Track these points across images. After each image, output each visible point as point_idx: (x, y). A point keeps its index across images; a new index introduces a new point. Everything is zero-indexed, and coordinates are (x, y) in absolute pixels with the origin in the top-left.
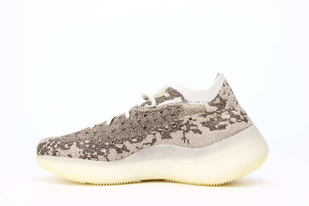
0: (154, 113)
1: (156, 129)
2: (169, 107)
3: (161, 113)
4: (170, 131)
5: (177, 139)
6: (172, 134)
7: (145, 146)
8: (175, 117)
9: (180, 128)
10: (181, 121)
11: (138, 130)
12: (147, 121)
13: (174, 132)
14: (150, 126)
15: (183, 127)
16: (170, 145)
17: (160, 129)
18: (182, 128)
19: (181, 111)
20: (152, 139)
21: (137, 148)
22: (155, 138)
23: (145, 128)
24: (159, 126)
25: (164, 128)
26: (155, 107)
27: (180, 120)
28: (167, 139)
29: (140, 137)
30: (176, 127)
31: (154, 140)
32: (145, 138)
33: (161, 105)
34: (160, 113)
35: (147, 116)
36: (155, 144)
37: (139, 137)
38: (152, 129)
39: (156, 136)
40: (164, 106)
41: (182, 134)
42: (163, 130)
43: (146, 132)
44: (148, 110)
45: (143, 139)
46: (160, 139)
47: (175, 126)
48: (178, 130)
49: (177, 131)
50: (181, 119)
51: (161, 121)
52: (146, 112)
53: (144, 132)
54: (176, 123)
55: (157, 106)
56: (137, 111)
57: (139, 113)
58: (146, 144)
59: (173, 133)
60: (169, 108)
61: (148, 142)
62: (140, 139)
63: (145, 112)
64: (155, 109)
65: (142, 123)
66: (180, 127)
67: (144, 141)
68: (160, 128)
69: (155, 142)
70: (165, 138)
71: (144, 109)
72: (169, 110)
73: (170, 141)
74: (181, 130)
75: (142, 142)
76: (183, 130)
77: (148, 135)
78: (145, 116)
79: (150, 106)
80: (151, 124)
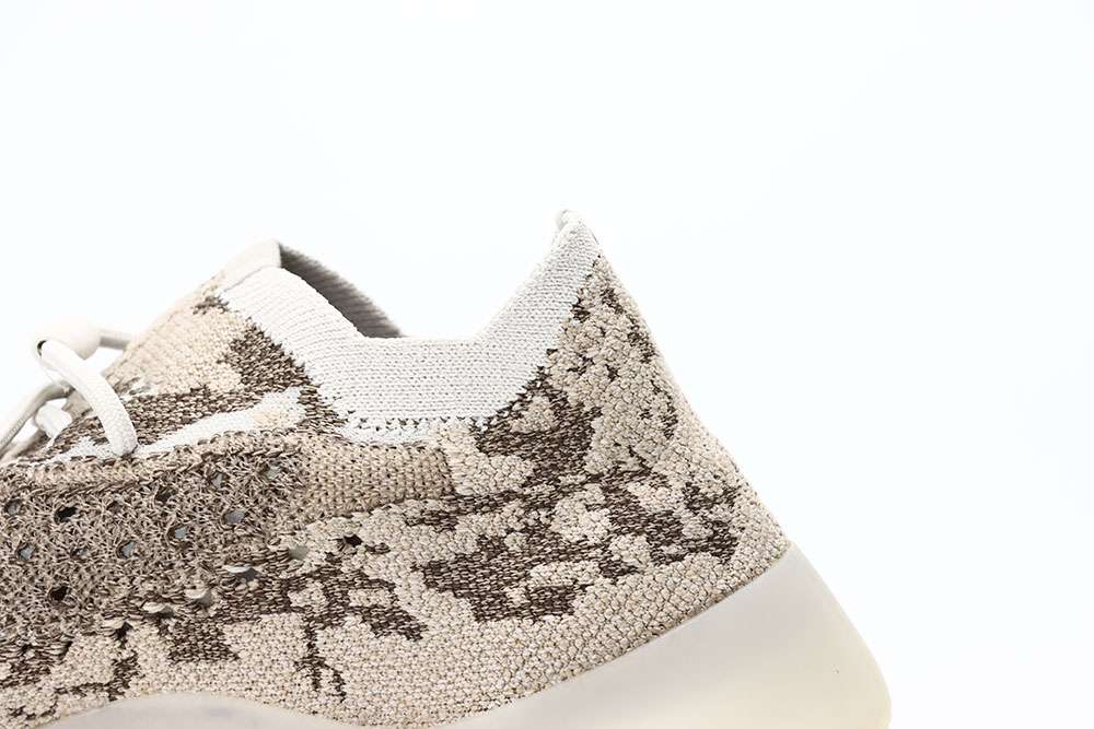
0: (120, 498)
1: (130, 606)
2: (216, 458)
3: (162, 497)
4: (220, 614)
5: (267, 662)
6: (232, 634)
7: (69, 699)
8: (250, 530)
9: (285, 596)
10: (289, 555)
11: (16, 609)
12: (73, 554)
13: (246, 625)
14: (90, 586)
15: (304, 592)
16: (225, 701)
17: (151, 608)
18: (296, 599)
19: (286, 491)
20: (107, 663)
21: (17, 713)
22: (125, 655)
23: (59, 595)
24: (149, 586)
25: (183, 598)
26: (128, 458)
27: (282, 547)
28: (203, 665)
29: (30, 654)
30: (260, 594)
31: (125, 670)
32: (61, 656)
33: (167, 443)
34: (158, 497)
35: (73, 519)
36: (133, 688)
37: (25, 648)
38: (105, 600)
39: (131, 642)
40: (186, 450)
41: (300, 634)
42: (175, 608)
43: (68, 619)
44: (83, 474)
45: (51, 663)
46: (164, 664)
47: (254, 584)
48: (269, 612)
49: (265, 618)
50: (287, 543)
51: (157, 558)
52: (72, 491)
53: (55, 619)
54: (259, 569)
55: (144, 452)
56: (21, 479)
57: (25, 496)
58: (76, 690)
59: (238, 629)
60: (211, 468)
61: (83, 681)
62: (34, 665)
63: (62, 488)
64: (130, 474)
65: (42, 561)
66: (283, 593)
67: (59, 675)
68: (156, 597)
69: (134, 679)
70: (192, 653)
71: (60, 467)
72: (209, 481)
73: (221, 676)
74: (288, 608)
75: (48, 683)
76: (302, 610)
77: (81, 640)
78: (64, 514)
79: (101, 452)
80: (95, 570)
